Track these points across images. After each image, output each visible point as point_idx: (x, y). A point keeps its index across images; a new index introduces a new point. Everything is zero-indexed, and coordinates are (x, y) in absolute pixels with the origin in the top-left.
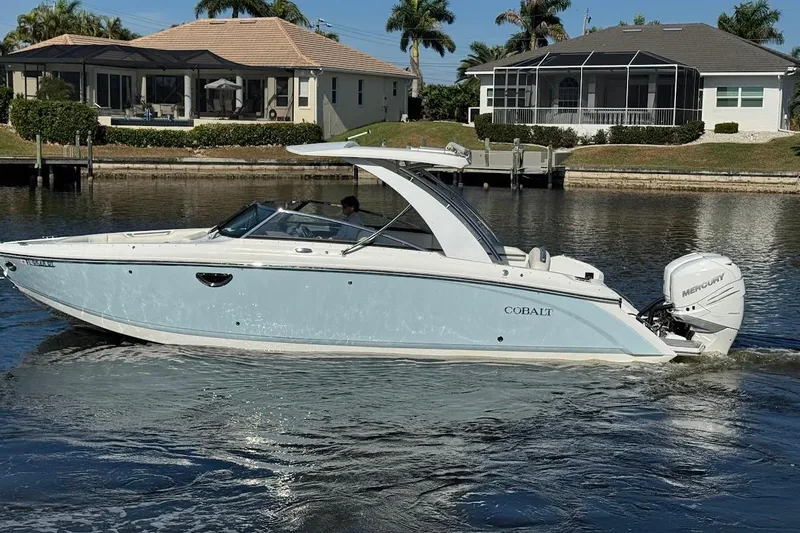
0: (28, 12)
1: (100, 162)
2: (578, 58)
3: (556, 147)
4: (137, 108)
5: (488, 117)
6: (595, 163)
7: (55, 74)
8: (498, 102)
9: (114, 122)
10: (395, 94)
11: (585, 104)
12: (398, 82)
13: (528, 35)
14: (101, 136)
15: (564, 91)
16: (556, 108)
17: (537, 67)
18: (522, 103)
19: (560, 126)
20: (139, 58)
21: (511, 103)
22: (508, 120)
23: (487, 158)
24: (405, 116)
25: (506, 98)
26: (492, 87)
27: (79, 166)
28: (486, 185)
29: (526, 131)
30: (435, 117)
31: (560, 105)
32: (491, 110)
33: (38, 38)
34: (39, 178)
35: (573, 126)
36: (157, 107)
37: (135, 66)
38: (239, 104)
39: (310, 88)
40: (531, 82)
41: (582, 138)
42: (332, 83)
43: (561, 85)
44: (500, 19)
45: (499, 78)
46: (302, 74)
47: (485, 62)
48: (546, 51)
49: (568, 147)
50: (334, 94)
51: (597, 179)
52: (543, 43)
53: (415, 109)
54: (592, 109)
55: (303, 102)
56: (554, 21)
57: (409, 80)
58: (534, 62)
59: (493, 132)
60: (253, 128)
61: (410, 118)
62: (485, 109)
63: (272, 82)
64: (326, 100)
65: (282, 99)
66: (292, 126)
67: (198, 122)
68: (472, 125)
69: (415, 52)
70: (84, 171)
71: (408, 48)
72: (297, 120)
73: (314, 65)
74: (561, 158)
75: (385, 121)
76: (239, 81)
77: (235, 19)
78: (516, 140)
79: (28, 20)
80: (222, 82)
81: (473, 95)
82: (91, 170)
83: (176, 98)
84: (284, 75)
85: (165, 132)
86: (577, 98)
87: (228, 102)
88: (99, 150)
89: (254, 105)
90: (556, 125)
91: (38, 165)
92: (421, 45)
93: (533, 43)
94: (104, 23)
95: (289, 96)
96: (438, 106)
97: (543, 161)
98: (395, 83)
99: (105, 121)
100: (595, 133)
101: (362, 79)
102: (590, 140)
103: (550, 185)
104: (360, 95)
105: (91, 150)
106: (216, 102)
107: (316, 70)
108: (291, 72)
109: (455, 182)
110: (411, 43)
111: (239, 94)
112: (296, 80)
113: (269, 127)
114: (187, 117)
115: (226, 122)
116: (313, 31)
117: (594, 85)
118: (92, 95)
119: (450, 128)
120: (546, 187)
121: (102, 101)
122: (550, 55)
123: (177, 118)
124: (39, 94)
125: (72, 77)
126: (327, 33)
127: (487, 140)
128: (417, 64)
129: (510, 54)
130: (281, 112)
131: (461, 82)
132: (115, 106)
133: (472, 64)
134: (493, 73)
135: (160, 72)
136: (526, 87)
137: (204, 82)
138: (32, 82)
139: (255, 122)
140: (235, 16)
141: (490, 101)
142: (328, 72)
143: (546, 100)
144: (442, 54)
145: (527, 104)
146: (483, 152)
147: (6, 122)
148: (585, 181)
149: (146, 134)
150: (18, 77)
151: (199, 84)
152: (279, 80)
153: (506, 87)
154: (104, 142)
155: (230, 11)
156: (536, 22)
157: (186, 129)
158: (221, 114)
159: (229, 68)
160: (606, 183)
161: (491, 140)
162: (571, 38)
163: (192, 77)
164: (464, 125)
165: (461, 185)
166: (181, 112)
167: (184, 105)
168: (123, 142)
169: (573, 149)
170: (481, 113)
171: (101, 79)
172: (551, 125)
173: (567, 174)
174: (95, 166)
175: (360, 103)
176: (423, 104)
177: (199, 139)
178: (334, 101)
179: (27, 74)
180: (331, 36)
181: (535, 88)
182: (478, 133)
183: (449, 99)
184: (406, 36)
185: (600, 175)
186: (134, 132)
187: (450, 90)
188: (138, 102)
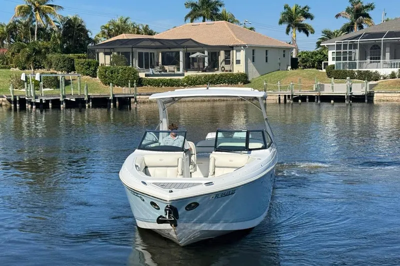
0: (106, 24)
1: (140, 95)
2: (380, 35)
3: (369, 81)
4: (158, 68)
5: (333, 66)
6: (391, 89)
7: (118, 53)
8: (338, 59)
9: (146, 75)
10: (284, 56)
11: (384, 58)
12: (285, 51)
13: (353, 24)
14: (140, 82)
15: (373, 52)
16: (369, 61)
17: (358, 40)
18: (350, 59)
19: (371, 70)
20: (158, 44)
21: (345, 59)
22: (343, 68)
23: (333, 87)
24: (290, 67)
25: (342, 56)
26: (335, 51)
27: (130, 98)
28: (332, 101)
29: (353, 73)
30: (305, 67)
31: (371, 59)
32: (334, 63)
33: (110, 36)
34: (112, 104)
35: (378, 70)
36: (166, 67)
37: (157, 48)
38: (206, 65)
39: (241, 55)
40: (355, 47)
41: (383, 76)
42: (253, 52)
43: (371, 49)
44: (337, 16)
45: (339, 47)
46: (238, 48)
47: (330, 38)
48: (363, 32)
49: (376, 80)
50: (253, 57)
51: (391, 97)
52: (361, 27)
53: (295, 64)
54: (388, 60)
55: (238, 62)
56: (367, 16)
57: (291, 49)
58: (356, 37)
59: (335, 74)
60: (213, 76)
61: (292, 68)
62: (331, 62)
63: (222, 53)
64: (250, 61)
65: (227, 61)
66: (233, 74)
67: (187, 74)
68: (324, 71)
69: (294, 35)
70: (132, 100)
71: (290, 33)
72: (235, 72)
73: (244, 44)
74: (372, 86)
75: (279, 70)
76: (206, 53)
77: (204, 23)
78: (348, 78)
79: (106, 28)
80: (198, 54)
81: (325, 55)
82: (136, 99)
83: (176, 63)
84: (228, 49)
85: (170, 79)
86: (380, 55)
87: (201, 64)
88: (139, 89)
89: (214, 64)
90: (369, 70)
91: (111, 98)
92: (297, 31)
93: (355, 28)
94: (141, 27)
95: (231, 60)
96: (306, 61)
97: (362, 88)
98: (284, 51)
99: (142, 75)
100: (390, 73)
101: (267, 50)
102: (387, 77)
103: (366, 101)
104: (267, 58)
105: (136, 89)
106: (195, 64)
107: (244, 46)
108: (232, 47)
109: (316, 100)
110: (291, 30)
111: (206, 59)
112: (235, 51)
113: (221, 75)
114: (181, 72)
115: (200, 73)
116: (242, 27)
117: (389, 48)
118: (136, 63)
119: (313, 73)
120: (364, 102)
121: (140, 65)
122: (365, 34)
123: (176, 72)
124: (111, 63)
125: (127, 54)
126: (250, 27)
127: (333, 78)
128: (295, 41)
129: (344, 34)
130: (227, 67)
131: (318, 49)
132: (147, 67)
133: (323, 39)
134: (335, 44)
135: (168, 50)
136: (353, 51)
137: (189, 54)
138: (108, 57)
139: (214, 73)
140: (204, 21)
141: (333, 58)
142: (250, 47)
143: (363, 57)
144: (308, 36)
145: (353, 59)
146: (330, 85)
147: (96, 77)
148: (385, 98)
149: (161, 81)
150: (101, 55)
151: (187, 55)
152: (225, 51)
153: (342, 51)
154: (142, 85)
155: (202, 18)
156: (357, 17)
157: (181, 78)
158: (198, 70)
159: (201, 47)
160: (397, 98)
161: (335, 78)
162: (376, 24)
163: (183, 52)
164: (320, 71)
165: (319, 102)
166: (178, 69)
167: (179, 66)
168: (151, 85)
169: (378, 81)
170: (329, 65)
171: (140, 54)
172: (366, 70)
173: (375, 95)
174: (138, 97)
175: (267, 61)
176: (299, 61)
177: (187, 82)
178: (253, 61)
179: (106, 54)
180: (251, 29)
181: (357, 51)
182: (328, 75)
183: (312, 58)
184: (289, 26)
185: (393, 95)
186: (156, 80)
187: (313, 53)
188: (158, 65)
